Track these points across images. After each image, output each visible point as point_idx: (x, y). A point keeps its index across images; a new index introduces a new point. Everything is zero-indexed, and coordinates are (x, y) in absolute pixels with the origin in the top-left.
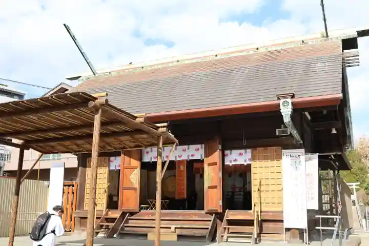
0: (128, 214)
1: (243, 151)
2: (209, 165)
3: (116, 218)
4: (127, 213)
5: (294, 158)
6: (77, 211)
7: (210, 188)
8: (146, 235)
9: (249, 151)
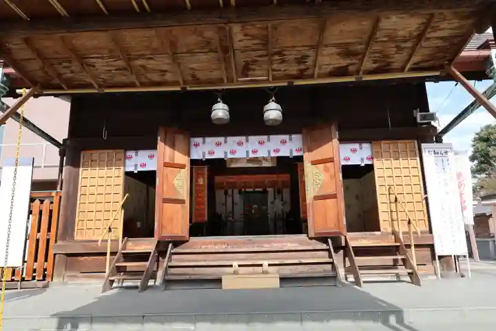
0: (170, 245)
1: (356, 146)
2: (314, 163)
3: (150, 253)
4: (169, 242)
5: (440, 155)
6: (59, 243)
7: (317, 198)
8: (219, 281)
9: (366, 146)
